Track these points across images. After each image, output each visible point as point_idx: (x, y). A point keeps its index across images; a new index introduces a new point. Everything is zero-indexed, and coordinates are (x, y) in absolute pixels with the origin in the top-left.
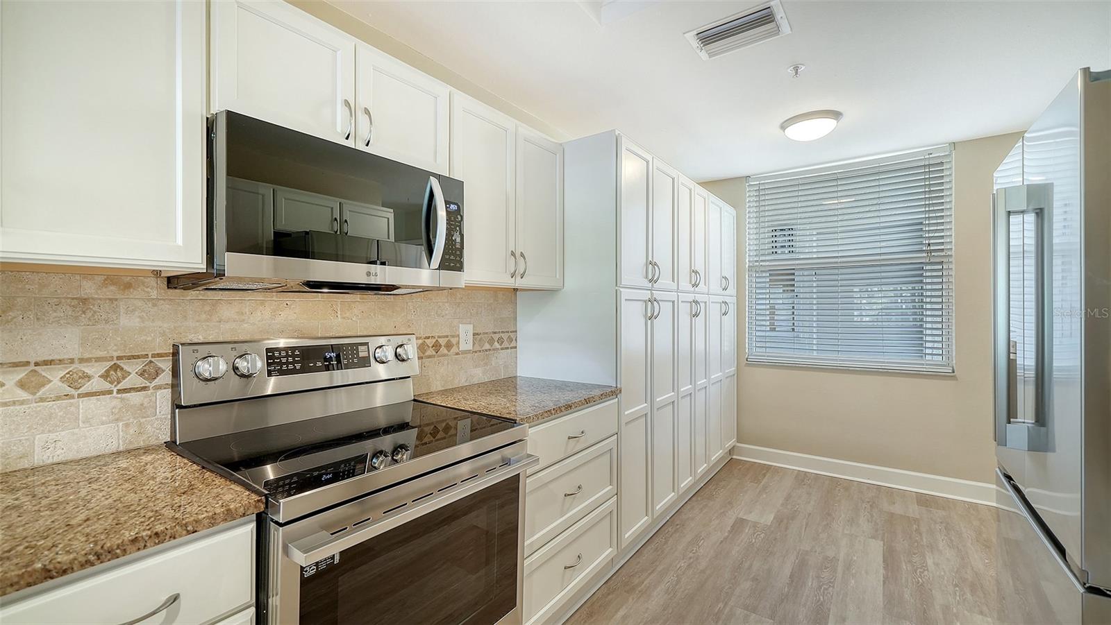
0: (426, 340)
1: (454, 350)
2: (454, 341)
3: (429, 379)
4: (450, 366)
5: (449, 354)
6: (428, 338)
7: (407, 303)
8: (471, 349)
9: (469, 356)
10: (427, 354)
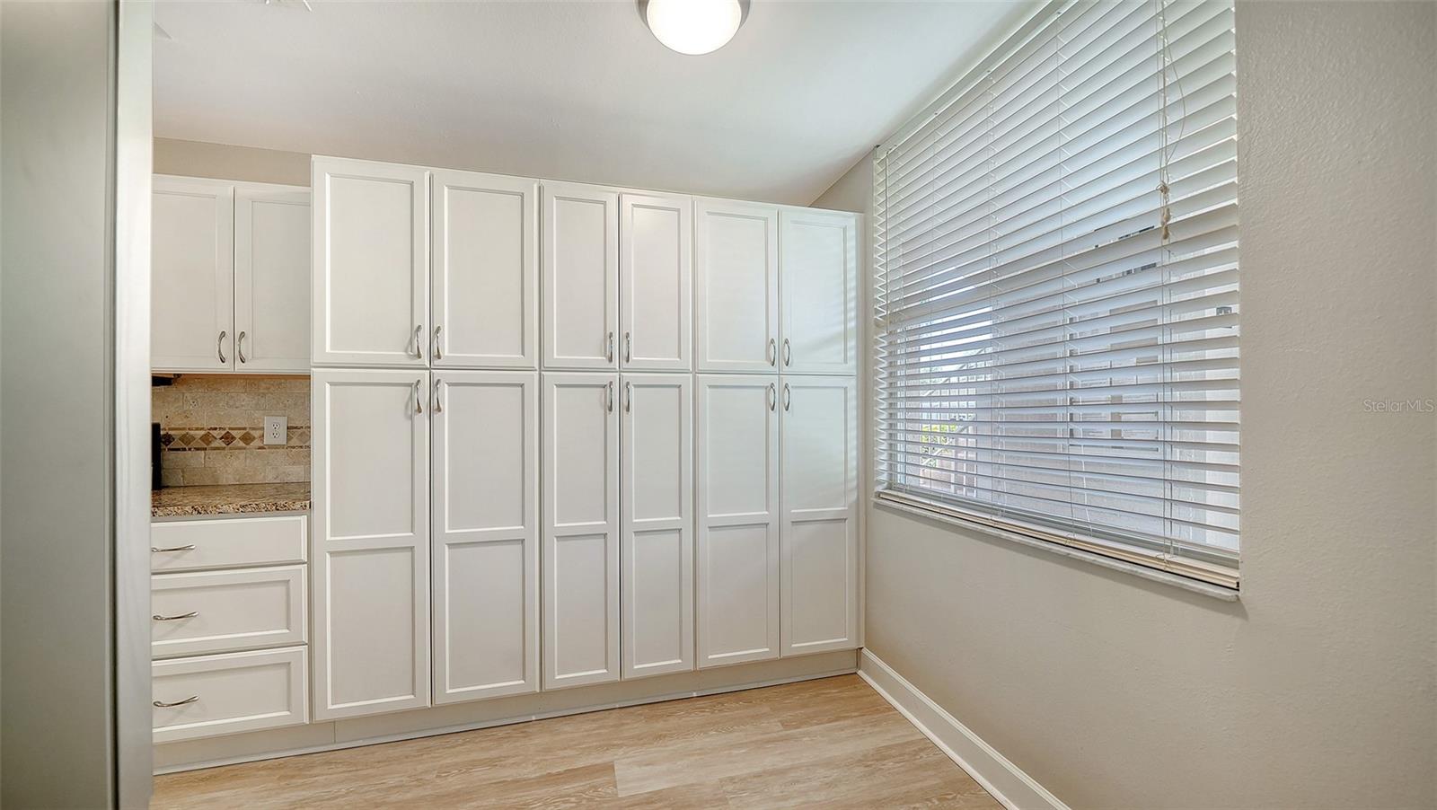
0: (211, 432)
1: (256, 443)
2: (256, 434)
3: (216, 472)
4: (248, 461)
5: (248, 447)
6: (216, 429)
7: (183, 393)
8: (285, 443)
9: (281, 451)
10: (213, 445)
